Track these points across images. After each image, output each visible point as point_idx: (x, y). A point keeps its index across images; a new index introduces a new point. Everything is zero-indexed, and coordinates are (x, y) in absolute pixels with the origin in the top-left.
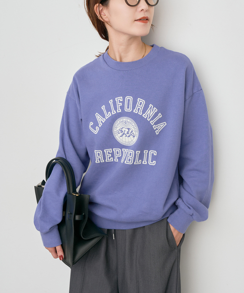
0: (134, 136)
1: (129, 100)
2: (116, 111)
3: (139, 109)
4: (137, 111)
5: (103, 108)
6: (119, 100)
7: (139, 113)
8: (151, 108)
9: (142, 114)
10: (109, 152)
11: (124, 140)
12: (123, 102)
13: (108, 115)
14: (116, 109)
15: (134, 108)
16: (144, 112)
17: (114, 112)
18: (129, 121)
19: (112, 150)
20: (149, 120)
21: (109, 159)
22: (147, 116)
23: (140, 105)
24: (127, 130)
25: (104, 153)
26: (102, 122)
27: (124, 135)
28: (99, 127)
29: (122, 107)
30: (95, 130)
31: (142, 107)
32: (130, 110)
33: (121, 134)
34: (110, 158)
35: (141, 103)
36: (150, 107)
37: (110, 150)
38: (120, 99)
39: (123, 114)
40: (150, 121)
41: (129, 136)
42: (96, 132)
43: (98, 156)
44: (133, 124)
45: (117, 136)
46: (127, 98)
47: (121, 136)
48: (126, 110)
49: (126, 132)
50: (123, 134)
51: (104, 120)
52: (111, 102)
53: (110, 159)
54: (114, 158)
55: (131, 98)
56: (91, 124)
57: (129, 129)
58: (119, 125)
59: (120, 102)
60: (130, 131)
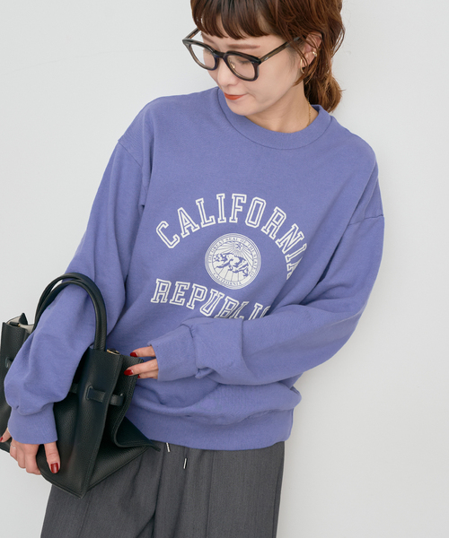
0: (246, 275)
1: (258, 205)
2: (228, 220)
3: (272, 227)
4: (268, 231)
5: (200, 202)
6: (240, 200)
7: (270, 236)
8: (294, 231)
9: (276, 239)
10: (182, 288)
11: (223, 275)
12: (246, 207)
13: (208, 222)
14: (228, 214)
15: (263, 222)
16: (279, 235)
17: (222, 219)
18: (247, 244)
19: (191, 285)
20: (284, 253)
21: (177, 300)
22: (284, 244)
23: (277, 220)
24: (237, 260)
25: (173, 287)
26: (189, 229)
27: (227, 267)
28: (180, 236)
29: (242, 216)
30: (171, 240)
31: (278, 225)
32: (255, 224)
33: (221, 263)
34: (180, 297)
35: (279, 217)
36: (293, 228)
37: (186, 285)
38: (243, 198)
39: (240, 228)
40: (287, 254)
41: (237, 272)
42: (172, 244)
43: (160, 291)
44: (254, 253)
45: (210, 265)
46: (257, 200)
47: (220, 267)
48: (248, 222)
49: (232, 263)
50: (226, 265)
51: (195, 228)
52: (221, 197)
53: (179, 299)
54: (187, 301)
55: (262, 203)
56: (164, 224)
57: (241, 259)
58: (222, 246)
59: (240, 204)
60: (244, 263)
